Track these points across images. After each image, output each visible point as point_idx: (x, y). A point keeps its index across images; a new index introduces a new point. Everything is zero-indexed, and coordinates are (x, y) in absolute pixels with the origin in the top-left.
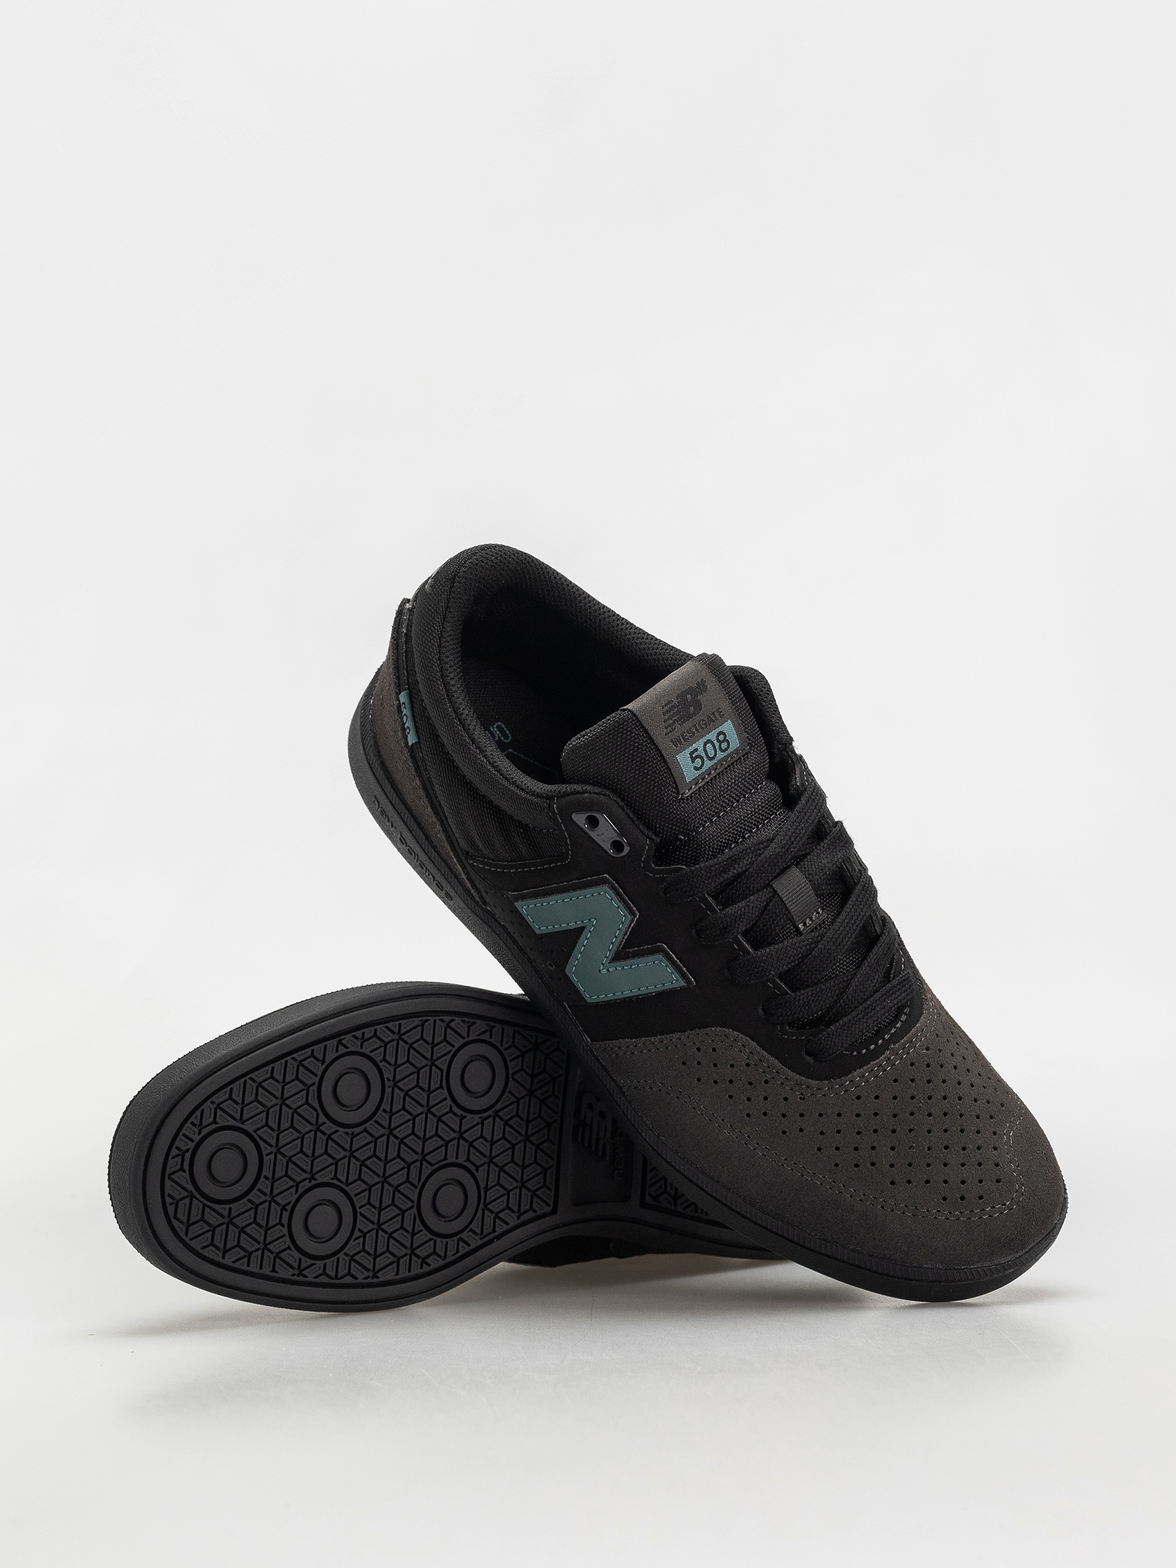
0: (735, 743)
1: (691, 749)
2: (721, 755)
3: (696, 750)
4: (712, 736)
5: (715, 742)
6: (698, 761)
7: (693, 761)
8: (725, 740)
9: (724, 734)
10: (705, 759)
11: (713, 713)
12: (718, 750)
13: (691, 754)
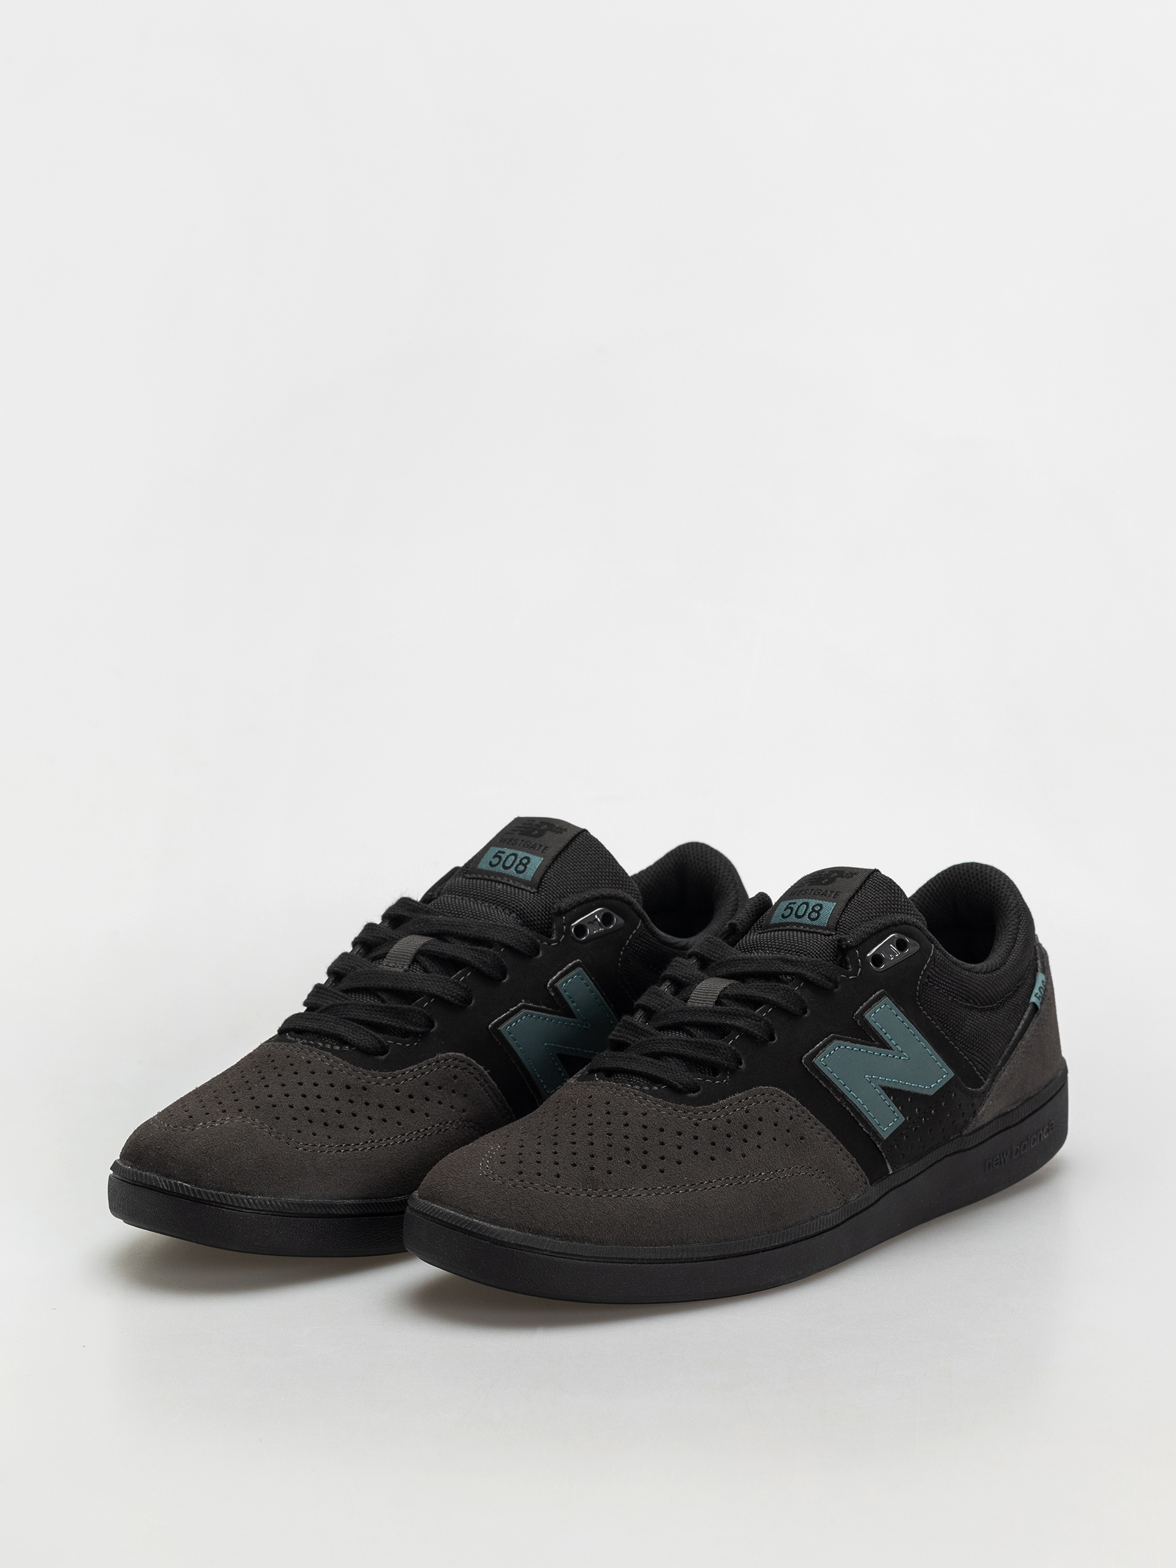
0: (529, 874)
1: (502, 850)
2: (512, 871)
3: (503, 853)
4: (521, 854)
5: (518, 860)
6: (497, 860)
7: (494, 857)
8: (525, 865)
9: (529, 861)
10: (502, 863)
11: (541, 846)
12: (515, 866)
13: (499, 852)
